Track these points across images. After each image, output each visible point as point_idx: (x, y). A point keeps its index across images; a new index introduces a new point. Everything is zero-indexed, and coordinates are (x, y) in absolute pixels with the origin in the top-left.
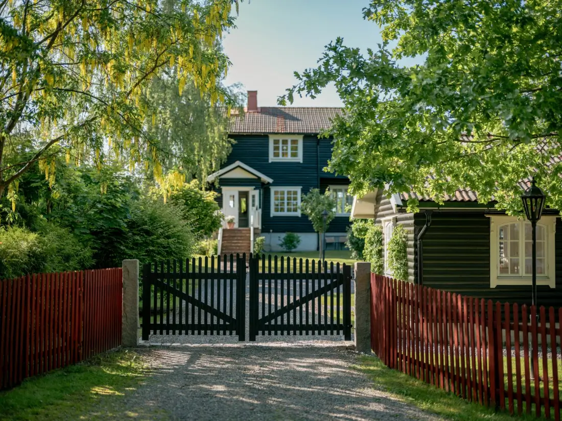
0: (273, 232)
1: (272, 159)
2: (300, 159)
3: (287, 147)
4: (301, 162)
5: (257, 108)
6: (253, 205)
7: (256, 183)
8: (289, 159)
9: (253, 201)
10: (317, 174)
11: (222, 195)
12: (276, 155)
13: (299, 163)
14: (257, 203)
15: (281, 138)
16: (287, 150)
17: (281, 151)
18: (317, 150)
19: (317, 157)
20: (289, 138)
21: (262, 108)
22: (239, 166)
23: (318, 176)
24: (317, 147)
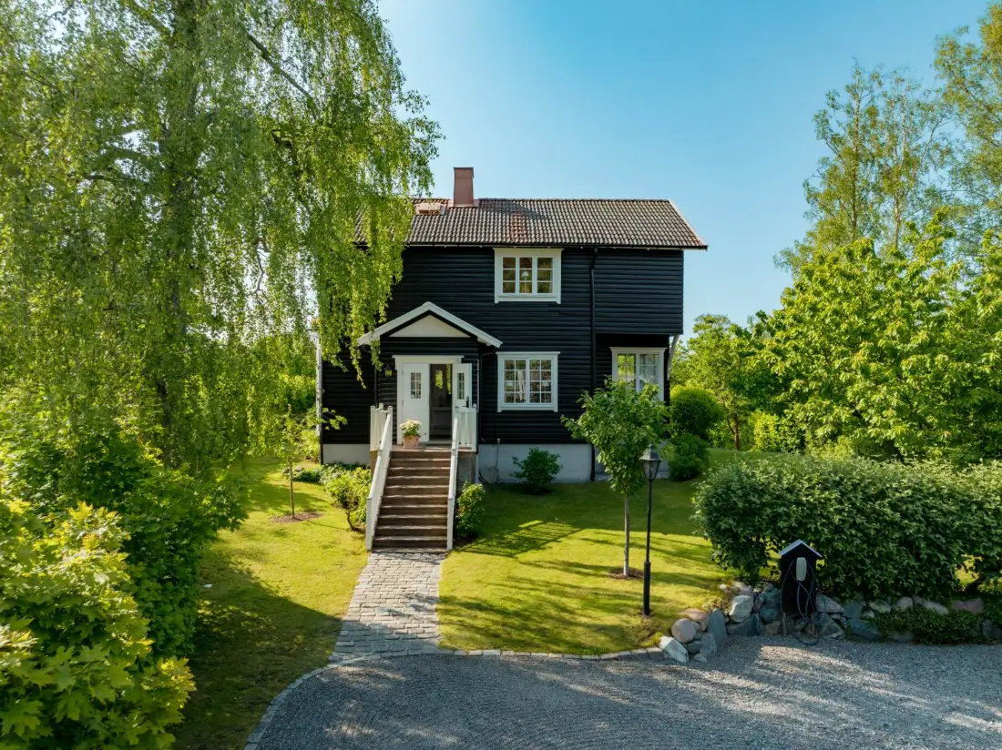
0: (502, 442)
1: (500, 295)
2: (555, 295)
3: (530, 272)
4: (559, 302)
5: (471, 201)
6: (461, 396)
7: (466, 347)
8: (535, 296)
9: (461, 386)
10: (591, 326)
11: (395, 372)
12: (509, 289)
13: (553, 304)
14: (468, 391)
15: (518, 254)
16: (530, 278)
17: (517, 281)
18: (590, 278)
19: (591, 292)
20: (535, 255)
21: (481, 200)
22: (429, 313)
23: (591, 331)
24: (590, 273)
